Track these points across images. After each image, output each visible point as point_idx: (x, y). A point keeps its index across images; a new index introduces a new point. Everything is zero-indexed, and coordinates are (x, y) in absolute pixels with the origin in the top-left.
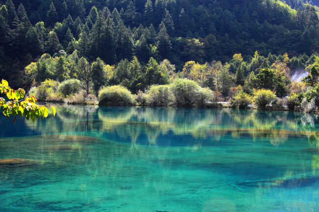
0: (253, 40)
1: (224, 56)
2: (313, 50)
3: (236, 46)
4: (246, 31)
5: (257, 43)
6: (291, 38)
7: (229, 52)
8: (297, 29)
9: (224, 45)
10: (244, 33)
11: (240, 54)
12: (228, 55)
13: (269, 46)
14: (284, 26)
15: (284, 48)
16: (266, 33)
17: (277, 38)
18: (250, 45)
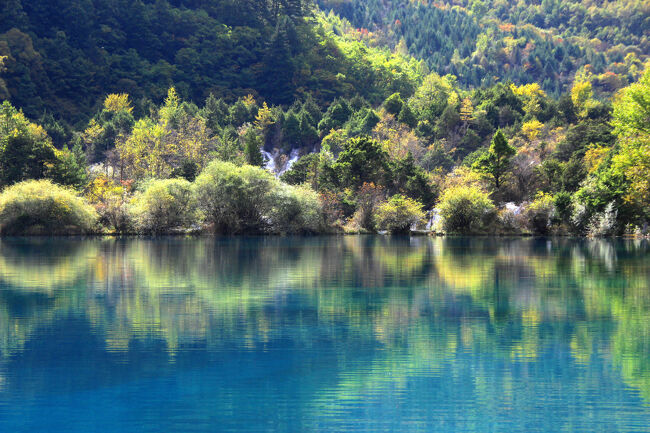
0: (133, 53)
1: (59, 101)
2: (301, 89)
3: (90, 69)
4: (112, 25)
5: (145, 62)
6: (236, 51)
7: (72, 89)
8: (248, 24)
9: (55, 64)
10: (106, 29)
11: (125, 96)
12: (70, 97)
13: (180, 72)
14: (210, 15)
15: (222, 79)
16: (166, 34)
17: (199, 50)
18: (128, 69)
